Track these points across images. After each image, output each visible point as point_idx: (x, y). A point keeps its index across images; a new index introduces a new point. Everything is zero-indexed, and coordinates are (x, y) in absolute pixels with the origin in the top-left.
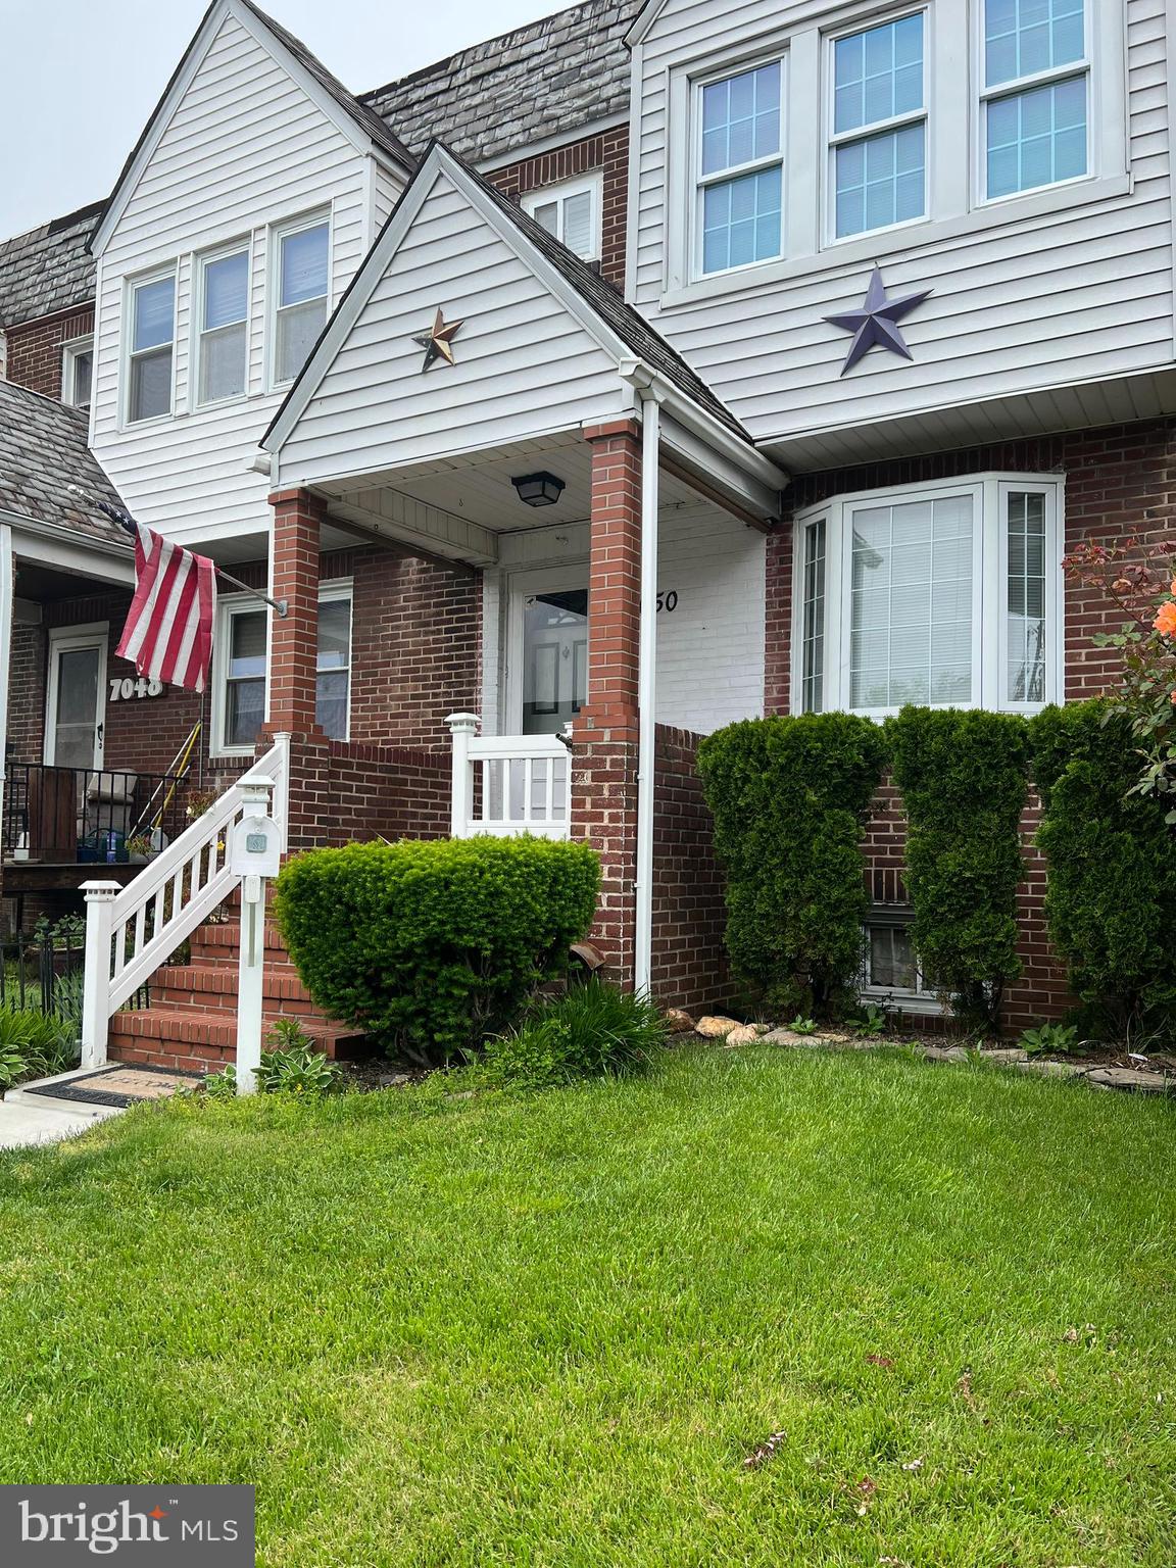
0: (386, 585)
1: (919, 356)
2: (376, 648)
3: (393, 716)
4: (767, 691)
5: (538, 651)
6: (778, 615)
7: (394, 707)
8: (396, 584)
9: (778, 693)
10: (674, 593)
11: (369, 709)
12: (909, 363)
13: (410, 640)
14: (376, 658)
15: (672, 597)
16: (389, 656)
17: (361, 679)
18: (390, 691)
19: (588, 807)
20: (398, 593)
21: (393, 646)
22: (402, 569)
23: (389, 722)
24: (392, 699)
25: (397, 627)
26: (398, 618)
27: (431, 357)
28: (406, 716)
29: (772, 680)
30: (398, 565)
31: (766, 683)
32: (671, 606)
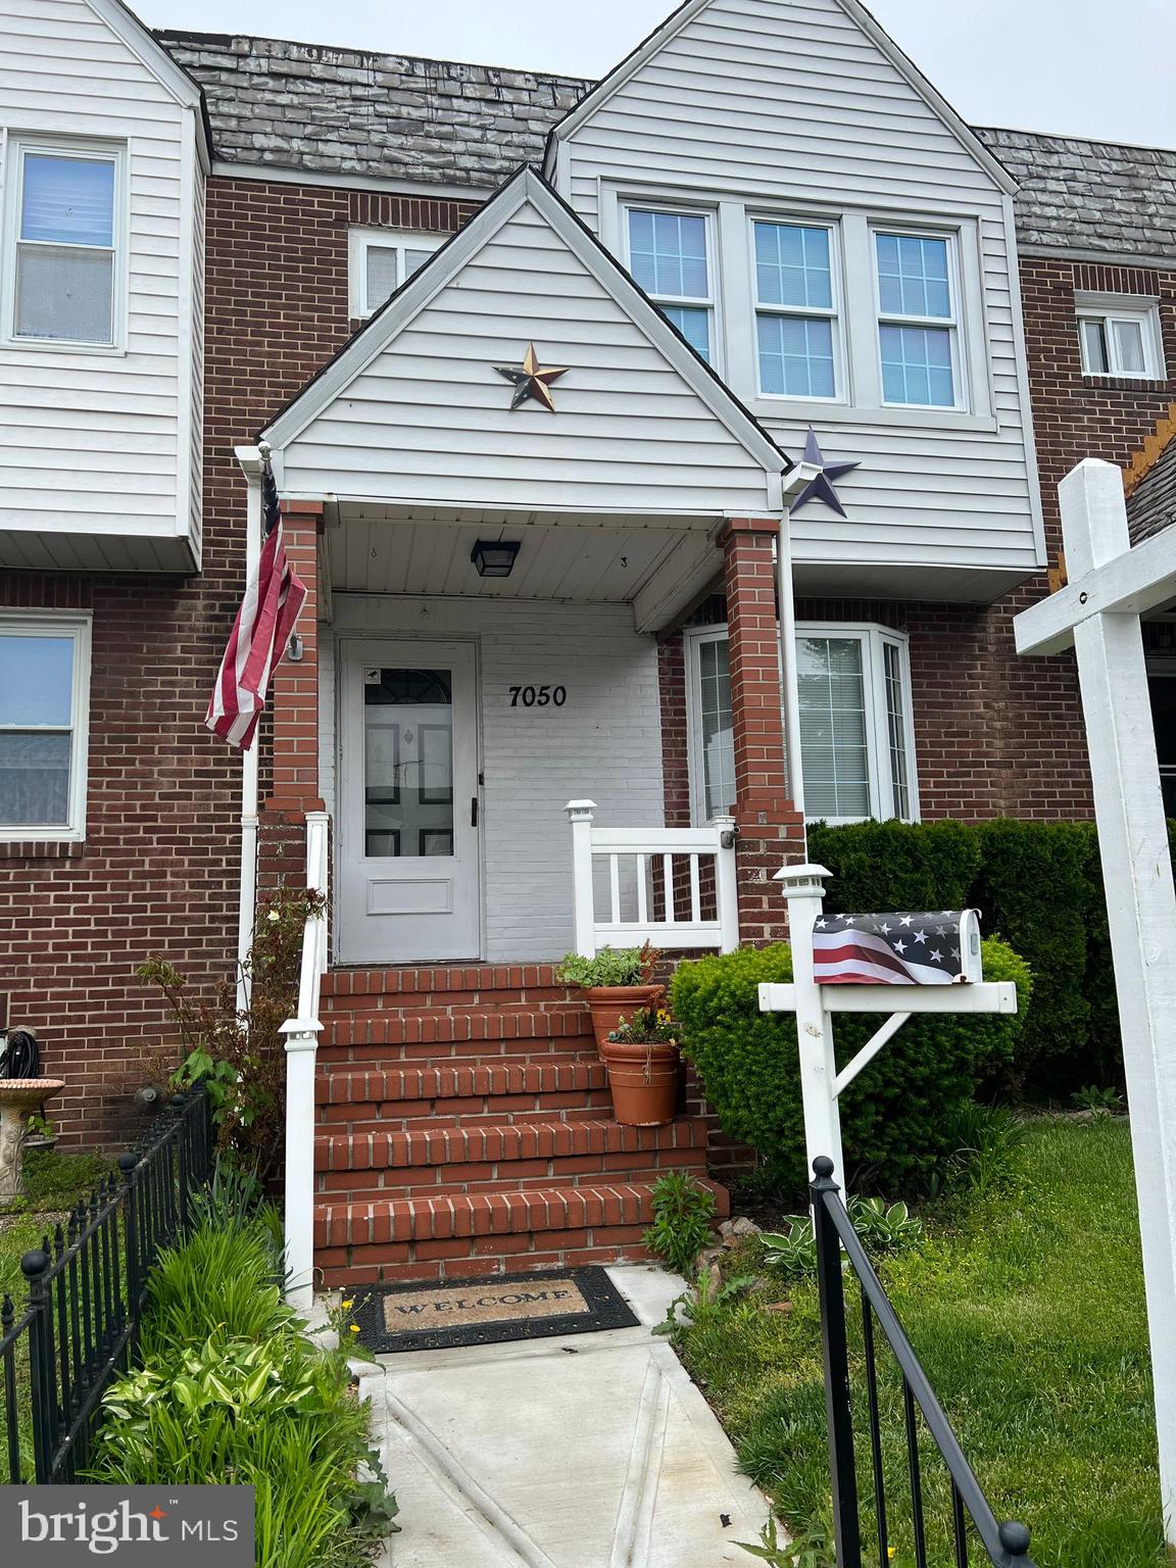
0: (151, 628)
1: (852, 515)
2: (134, 706)
3: (163, 796)
4: (666, 795)
5: (392, 731)
6: (673, 723)
7: (166, 785)
8: (170, 629)
9: (678, 797)
10: (563, 689)
11: (122, 785)
12: (843, 519)
13: (194, 701)
14: (135, 718)
15: (560, 692)
16: (157, 718)
17: (106, 744)
18: (159, 762)
19: (765, 907)
20: (177, 640)
21: (163, 706)
22: (178, 611)
23: (157, 804)
24: (161, 773)
25: (172, 684)
26: (174, 672)
27: (525, 396)
28: (188, 796)
29: (671, 785)
30: (173, 607)
31: (665, 787)
32: (559, 700)
